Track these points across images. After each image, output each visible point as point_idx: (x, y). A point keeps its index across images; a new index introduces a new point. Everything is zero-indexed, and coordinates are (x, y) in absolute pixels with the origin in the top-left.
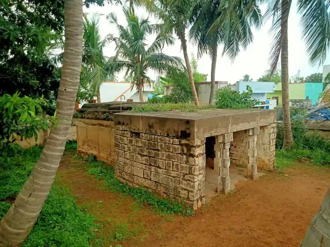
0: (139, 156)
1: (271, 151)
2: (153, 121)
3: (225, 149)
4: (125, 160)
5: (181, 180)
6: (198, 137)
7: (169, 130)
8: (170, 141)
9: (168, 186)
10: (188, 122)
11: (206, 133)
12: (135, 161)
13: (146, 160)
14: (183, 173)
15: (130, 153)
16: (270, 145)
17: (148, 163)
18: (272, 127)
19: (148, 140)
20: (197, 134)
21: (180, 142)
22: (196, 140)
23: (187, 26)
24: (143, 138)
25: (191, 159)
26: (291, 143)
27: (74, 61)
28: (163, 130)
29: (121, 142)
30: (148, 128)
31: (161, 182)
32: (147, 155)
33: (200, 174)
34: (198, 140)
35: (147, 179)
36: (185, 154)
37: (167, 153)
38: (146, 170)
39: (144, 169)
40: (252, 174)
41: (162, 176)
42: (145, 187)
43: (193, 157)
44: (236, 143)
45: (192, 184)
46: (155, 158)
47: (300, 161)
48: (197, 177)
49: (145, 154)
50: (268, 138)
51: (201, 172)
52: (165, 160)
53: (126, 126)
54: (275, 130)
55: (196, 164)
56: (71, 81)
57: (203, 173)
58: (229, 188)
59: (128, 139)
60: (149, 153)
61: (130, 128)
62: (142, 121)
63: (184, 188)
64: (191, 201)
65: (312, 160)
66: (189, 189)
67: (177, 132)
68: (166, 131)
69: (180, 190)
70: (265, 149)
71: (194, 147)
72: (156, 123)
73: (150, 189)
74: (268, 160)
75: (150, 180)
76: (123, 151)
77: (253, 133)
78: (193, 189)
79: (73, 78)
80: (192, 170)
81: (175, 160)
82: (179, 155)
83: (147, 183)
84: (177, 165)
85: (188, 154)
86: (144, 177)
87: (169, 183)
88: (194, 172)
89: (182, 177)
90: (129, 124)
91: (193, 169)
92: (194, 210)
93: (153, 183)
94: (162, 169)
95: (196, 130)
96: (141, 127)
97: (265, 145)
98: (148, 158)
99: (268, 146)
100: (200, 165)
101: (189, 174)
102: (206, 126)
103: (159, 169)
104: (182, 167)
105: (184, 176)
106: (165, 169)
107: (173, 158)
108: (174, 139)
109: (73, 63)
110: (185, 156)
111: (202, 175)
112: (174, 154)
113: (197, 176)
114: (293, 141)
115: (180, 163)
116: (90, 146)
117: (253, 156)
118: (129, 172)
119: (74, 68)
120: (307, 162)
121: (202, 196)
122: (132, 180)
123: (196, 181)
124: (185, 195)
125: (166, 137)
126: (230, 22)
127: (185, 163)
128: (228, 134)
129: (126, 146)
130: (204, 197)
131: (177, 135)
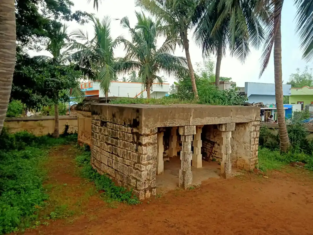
0: (106, 144)
1: (252, 150)
2: (115, 110)
3: (186, 142)
4: (97, 149)
5: (132, 168)
6: (147, 126)
7: (125, 119)
8: (125, 130)
9: (123, 175)
10: (138, 111)
11: (158, 123)
12: (103, 150)
13: (110, 149)
14: (134, 162)
15: (100, 141)
16: (250, 143)
17: (111, 151)
18: (253, 124)
19: (112, 129)
20: (145, 123)
21: (132, 130)
22: (143, 128)
23: (190, 27)
24: (109, 127)
25: (139, 147)
26: (288, 145)
27: (4, 44)
28: (122, 118)
29: (95, 131)
30: (112, 117)
31: (119, 170)
32: (111, 143)
33: (149, 164)
34: (146, 129)
35: (110, 167)
36: (136, 143)
37: (124, 141)
38: (110, 158)
39: (109, 157)
40: (224, 172)
41: (120, 164)
42: (108, 174)
43: (141, 146)
44: (219, 141)
45: (140, 173)
46: (116, 146)
47: (292, 164)
48: (144, 167)
49: (109, 142)
50: (249, 136)
51: (151, 161)
52: (122, 148)
53: (99, 115)
54: (258, 129)
55: (144, 153)
56: (3, 62)
57: (154, 163)
58: (190, 183)
59: (100, 127)
60: (112, 141)
61: (101, 117)
62: (108, 111)
63: (134, 177)
64: (138, 190)
65: (306, 165)
66: (137, 178)
67: (131, 121)
68: (123, 120)
69: (131, 179)
70: (246, 148)
71: (142, 135)
72: (117, 112)
73: (111, 176)
74: (249, 159)
75: (112, 168)
76: (96, 140)
77: (226, 129)
78: (140, 178)
79: (4, 60)
80: (140, 159)
81: (128, 148)
82: (131, 143)
83: (109, 171)
84: (130, 153)
85: (137, 143)
86: (108, 165)
87: (124, 172)
88: (141, 161)
89: (133, 166)
90: (100, 114)
91: (141, 157)
92: (140, 199)
93: (113, 171)
94: (120, 157)
95: (144, 118)
96: (107, 116)
97: (246, 144)
98: (111, 146)
99: (249, 145)
100: (148, 154)
101: (138, 163)
102: (158, 116)
103: (118, 157)
104: (133, 155)
105: (134, 165)
106: (122, 158)
107: (127, 147)
108: (128, 127)
109: (3, 46)
110: (135, 145)
111: (152, 165)
112: (128, 142)
113: (146, 165)
114: (289, 143)
115: (132, 152)
116: (86, 136)
117: (226, 153)
118: (99, 160)
119: (4, 50)
120: (300, 166)
121: (152, 187)
122: (100, 168)
123: (143, 171)
124: (134, 184)
125: (124, 125)
126: (235, 21)
127: (135, 151)
128: (188, 127)
129: (98, 134)
130: (154, 188)
131: (131, 124)
